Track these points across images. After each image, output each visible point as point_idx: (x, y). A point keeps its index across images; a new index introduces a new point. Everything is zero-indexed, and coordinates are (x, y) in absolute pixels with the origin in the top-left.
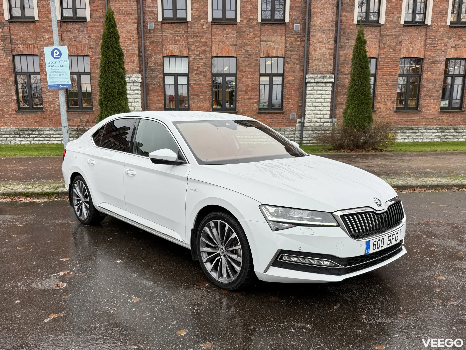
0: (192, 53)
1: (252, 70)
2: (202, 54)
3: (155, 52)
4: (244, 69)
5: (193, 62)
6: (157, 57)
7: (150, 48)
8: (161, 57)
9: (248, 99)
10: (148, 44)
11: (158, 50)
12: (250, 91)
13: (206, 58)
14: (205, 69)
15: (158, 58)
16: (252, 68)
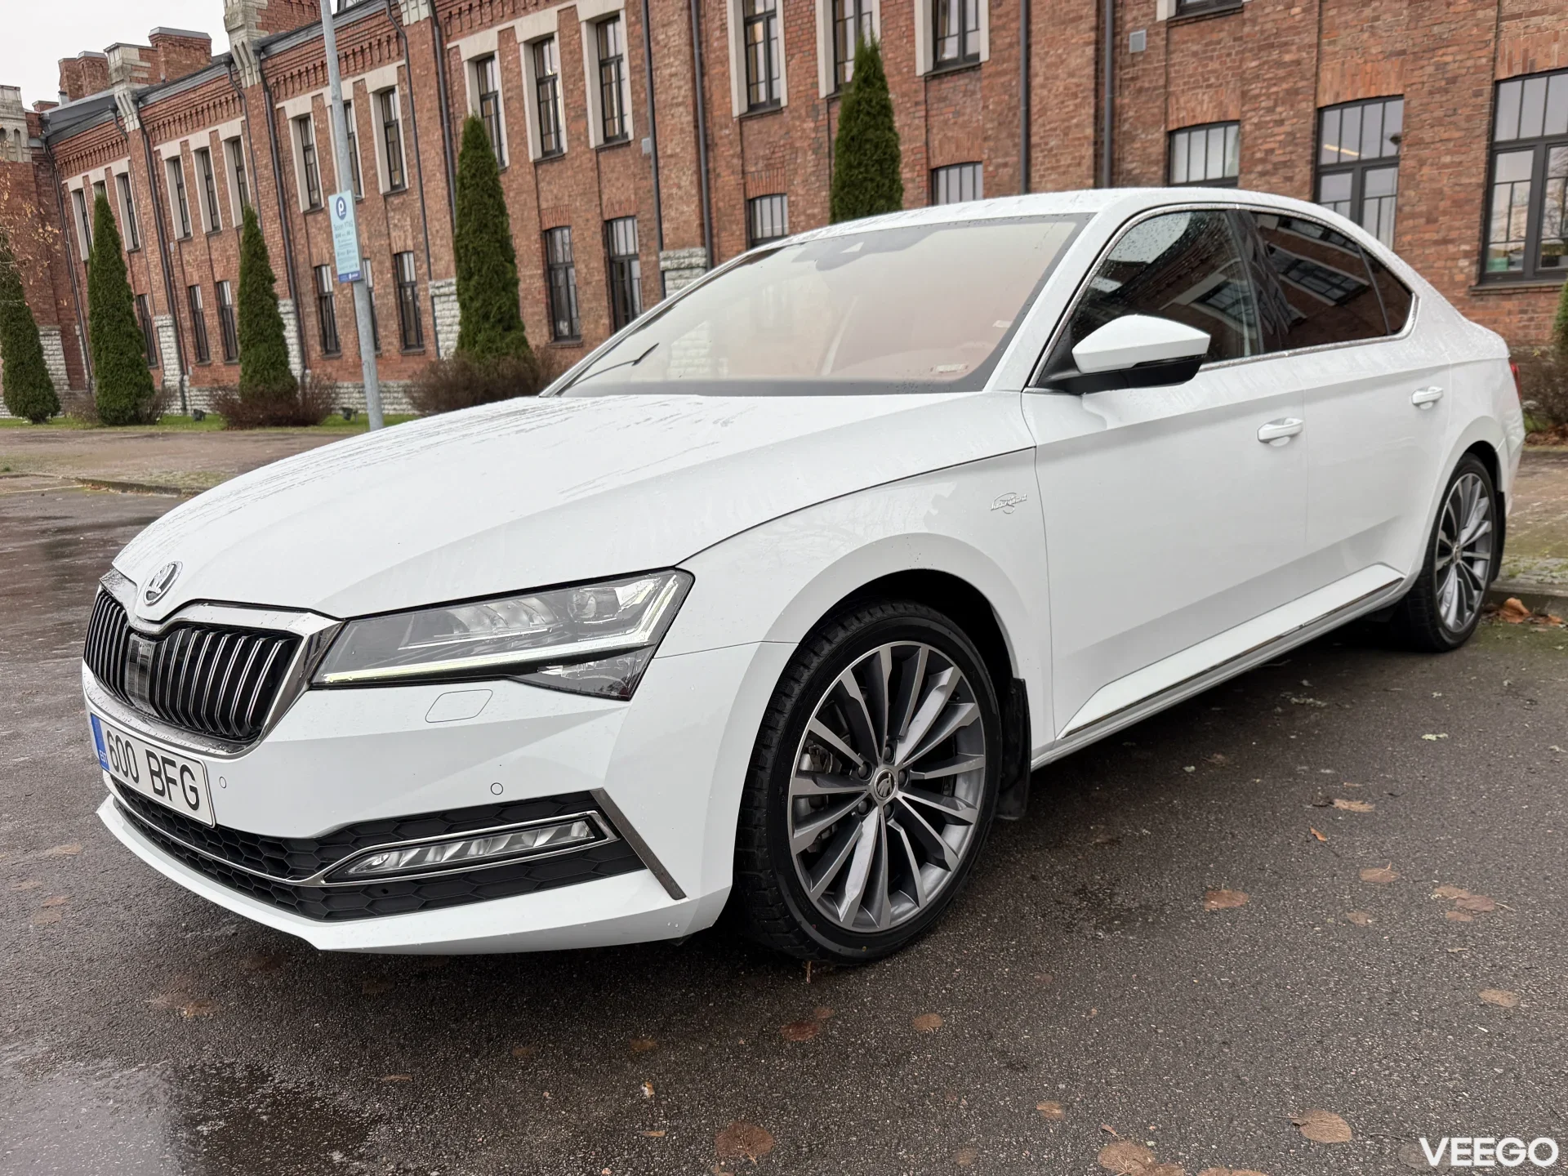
0: (1252, 106)
1: (1457, 135)
2: (1283, 103)
3: (1144, 123)
4: (1427, 135)
5: (1253, 136)
6: (1150, 137)
7: (1131, 113)
8: (1159, 135)
9: (1437, 243)
10: (1126, 101)
11: (1153, 115)
12: (1445, 213)
13: (1294, 116)
14: (1291, 153)
15: (1152, 141)
16: (1459, 129)
